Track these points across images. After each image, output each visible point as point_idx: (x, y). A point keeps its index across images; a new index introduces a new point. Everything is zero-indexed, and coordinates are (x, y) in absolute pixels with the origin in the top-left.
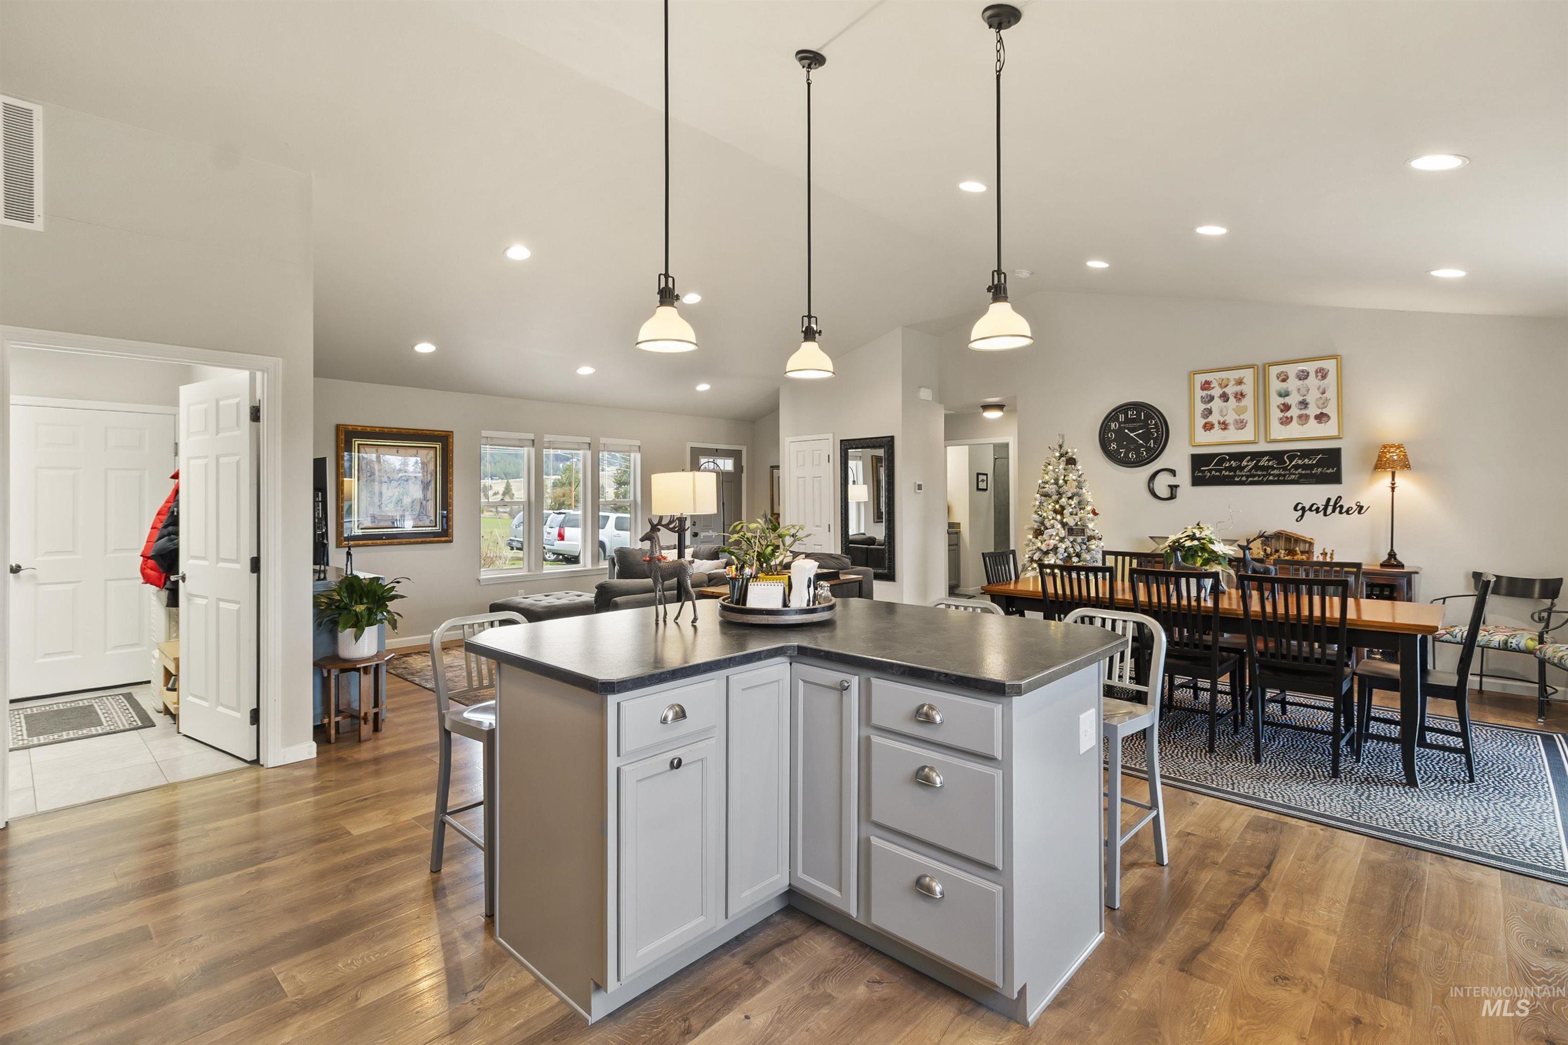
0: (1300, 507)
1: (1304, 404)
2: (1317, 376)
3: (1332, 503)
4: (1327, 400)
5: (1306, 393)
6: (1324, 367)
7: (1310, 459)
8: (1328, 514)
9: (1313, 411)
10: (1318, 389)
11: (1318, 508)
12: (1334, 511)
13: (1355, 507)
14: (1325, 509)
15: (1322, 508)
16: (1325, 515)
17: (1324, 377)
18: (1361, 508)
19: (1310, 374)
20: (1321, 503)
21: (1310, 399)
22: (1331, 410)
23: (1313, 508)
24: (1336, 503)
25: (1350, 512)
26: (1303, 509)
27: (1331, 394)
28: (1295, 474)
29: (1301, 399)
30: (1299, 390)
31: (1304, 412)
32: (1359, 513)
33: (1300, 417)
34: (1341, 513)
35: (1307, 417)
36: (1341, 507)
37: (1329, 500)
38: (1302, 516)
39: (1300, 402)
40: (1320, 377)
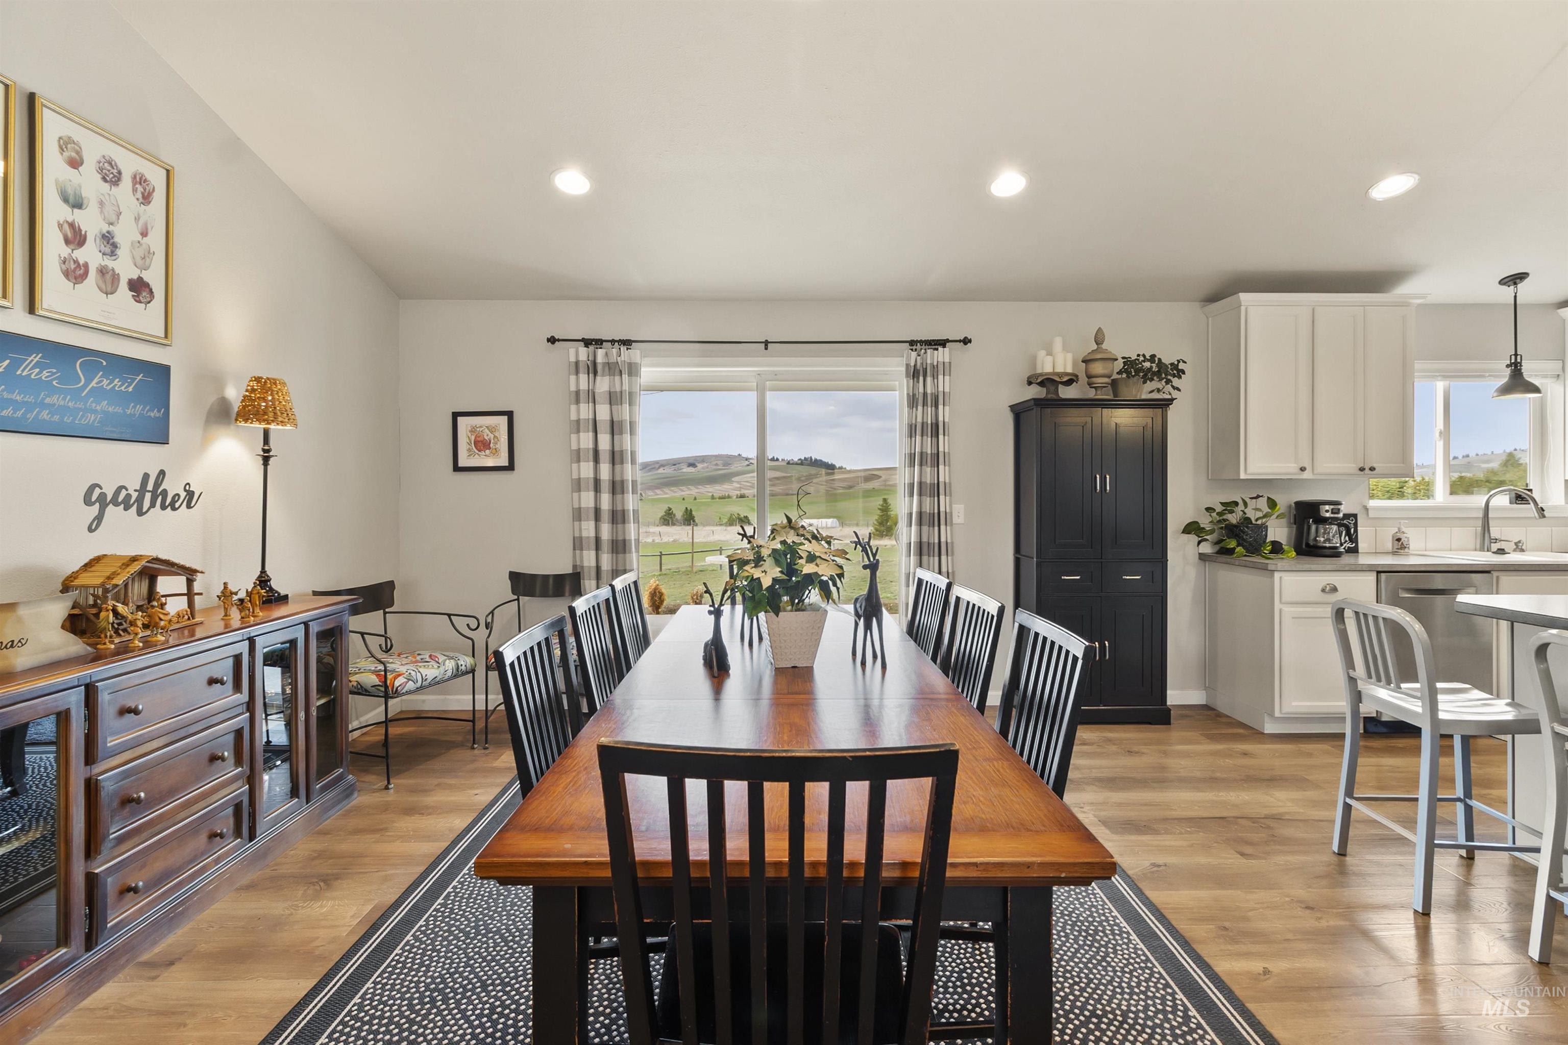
0: (97, 491)
1: (109, 242)
2: (135, 190)
3: (150, 487)
4: (149, 254)
5: (113, 218)
6: (148, 177)
7: (123, 380)
8: (145, 510)
9: (126, 269)
10: (137, 219)
11: (129, 496)
12: (153, 505)
13: (183, 494)
14: (140, 500)
15: (135, 495)
16: (140, 513)
17: (146, 198)
18: (190, 494)
19: (123, 175)
20: (133, 485)
21: (125, 234)
22: (154, 277)
23: (120, 499)
24: (157, 484)
25: (177, 505)
26: (103, 496)
27: (156, 240)
28: (95, 412)
29: (105, 228)
30: (101, 203)
31: (109, 263)
32: (189, 506)
33: (102, 271)
34: (163, 507)
35: (115, 278)
36: (165, 493)
37: (146, 477)
38: (99, 518)
39: (104, 236)
40: (139, 195)
